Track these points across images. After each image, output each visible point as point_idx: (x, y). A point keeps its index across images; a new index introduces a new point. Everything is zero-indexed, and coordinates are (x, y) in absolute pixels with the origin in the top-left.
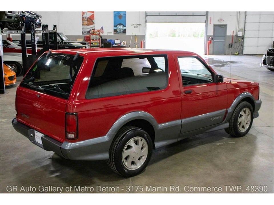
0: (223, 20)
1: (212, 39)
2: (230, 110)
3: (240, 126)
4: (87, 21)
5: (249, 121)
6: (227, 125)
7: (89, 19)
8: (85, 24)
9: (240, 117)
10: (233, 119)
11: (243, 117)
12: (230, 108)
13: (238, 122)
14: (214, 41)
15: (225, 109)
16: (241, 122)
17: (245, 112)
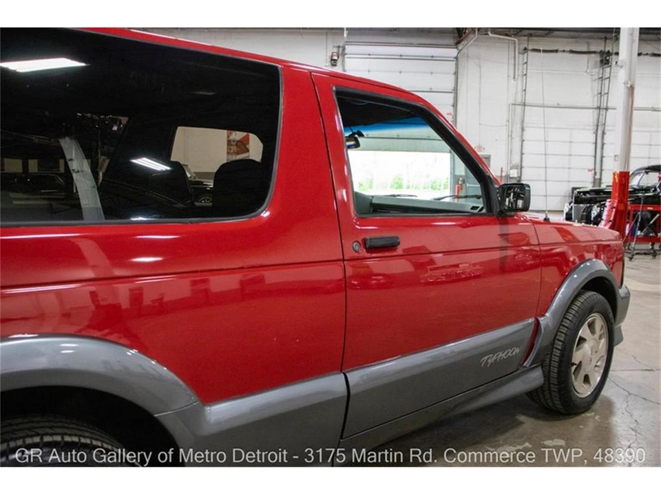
0: (484, 148)
1: (464, 181)
2: (547, 320)
3: (576, 378)
4: (235, 148)
5: (603, 356)
6: (535, 378)
7: (239, 144)
8: (232, 151)
9: (577, 346)
10: (558, 353)
11: (587, 347)
12: (547, 314)
13: (573, 364)
14: (468, 185)
15: (531, 320)
16: (581, 362)
17: (591, 326)
